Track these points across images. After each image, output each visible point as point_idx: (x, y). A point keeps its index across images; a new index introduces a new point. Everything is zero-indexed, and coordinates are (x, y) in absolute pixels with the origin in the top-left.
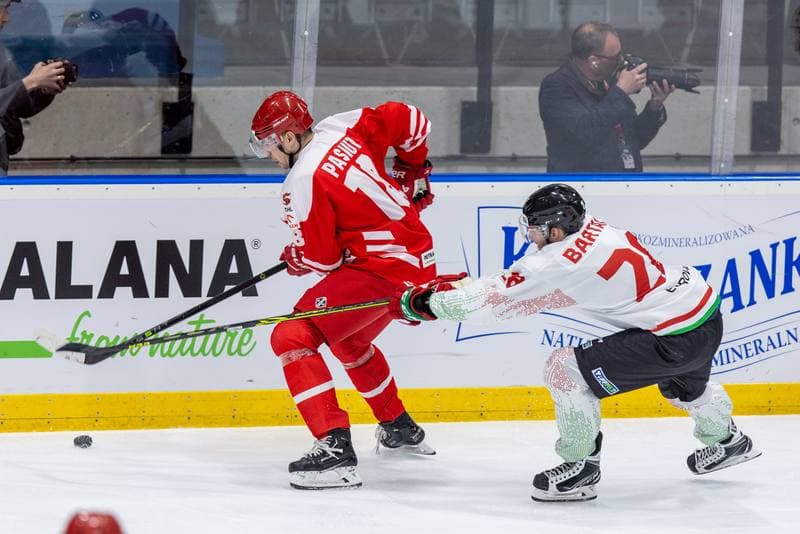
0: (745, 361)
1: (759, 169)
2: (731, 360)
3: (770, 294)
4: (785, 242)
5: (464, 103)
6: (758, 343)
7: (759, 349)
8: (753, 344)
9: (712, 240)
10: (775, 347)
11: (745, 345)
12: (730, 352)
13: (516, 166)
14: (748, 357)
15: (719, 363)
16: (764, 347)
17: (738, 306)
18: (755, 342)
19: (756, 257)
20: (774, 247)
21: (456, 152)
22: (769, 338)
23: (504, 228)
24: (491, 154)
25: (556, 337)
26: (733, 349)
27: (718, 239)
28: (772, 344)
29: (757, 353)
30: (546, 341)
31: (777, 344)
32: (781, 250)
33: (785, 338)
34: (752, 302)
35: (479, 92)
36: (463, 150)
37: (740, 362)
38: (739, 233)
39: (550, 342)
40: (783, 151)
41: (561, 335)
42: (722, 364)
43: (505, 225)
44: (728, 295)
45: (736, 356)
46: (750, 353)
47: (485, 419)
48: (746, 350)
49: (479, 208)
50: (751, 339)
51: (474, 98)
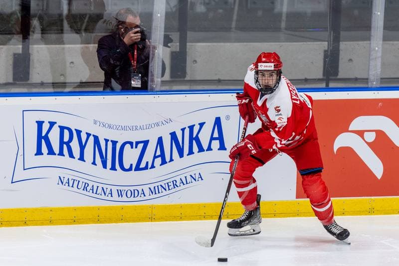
0: (168, 192)
1: (175, 88)
2: (160, 191)
3: (181, 155)
4: (189, 127)
5: (15, 54)
6: (175, 182)
7: (175, 186)
8: (172, 182)
9: (149, 127)
10: (184, 184)
11: (168, 183)
12: (160, 187)
13: (44, 88)
14: (169, 189)
15: (154, 193)
16: (178, 184)
17: (164, 162)
18: (173, 181)
19: (173, 135)
20: (183, 130)
21: (11, 80)
22: (181, 179)
23: (37, 122)
24: (29, 82)
25: (65, 181)
26: (161, 185)
27: (153, 126)
28: (183, 182)
29: (174, 188)
30: (60, 183)
31: (185, 182)
32: (187, 131)
33: (189, 179)
34: (171, 160)
35: (23, 48)
36: (14, 79)
37: (165, 193)
38: (164, 122)
39: (62, 183)
40: (188, 78)
41: (68, 179)
42: (156, 194)
43: (37, 120)
44: (159, 156)
45: (163, 189)
46: (170, 188)
47: (27, 225)
48: (168, 186)
49: (23, 111)
50: (171, 180)
51: (20, 51)
